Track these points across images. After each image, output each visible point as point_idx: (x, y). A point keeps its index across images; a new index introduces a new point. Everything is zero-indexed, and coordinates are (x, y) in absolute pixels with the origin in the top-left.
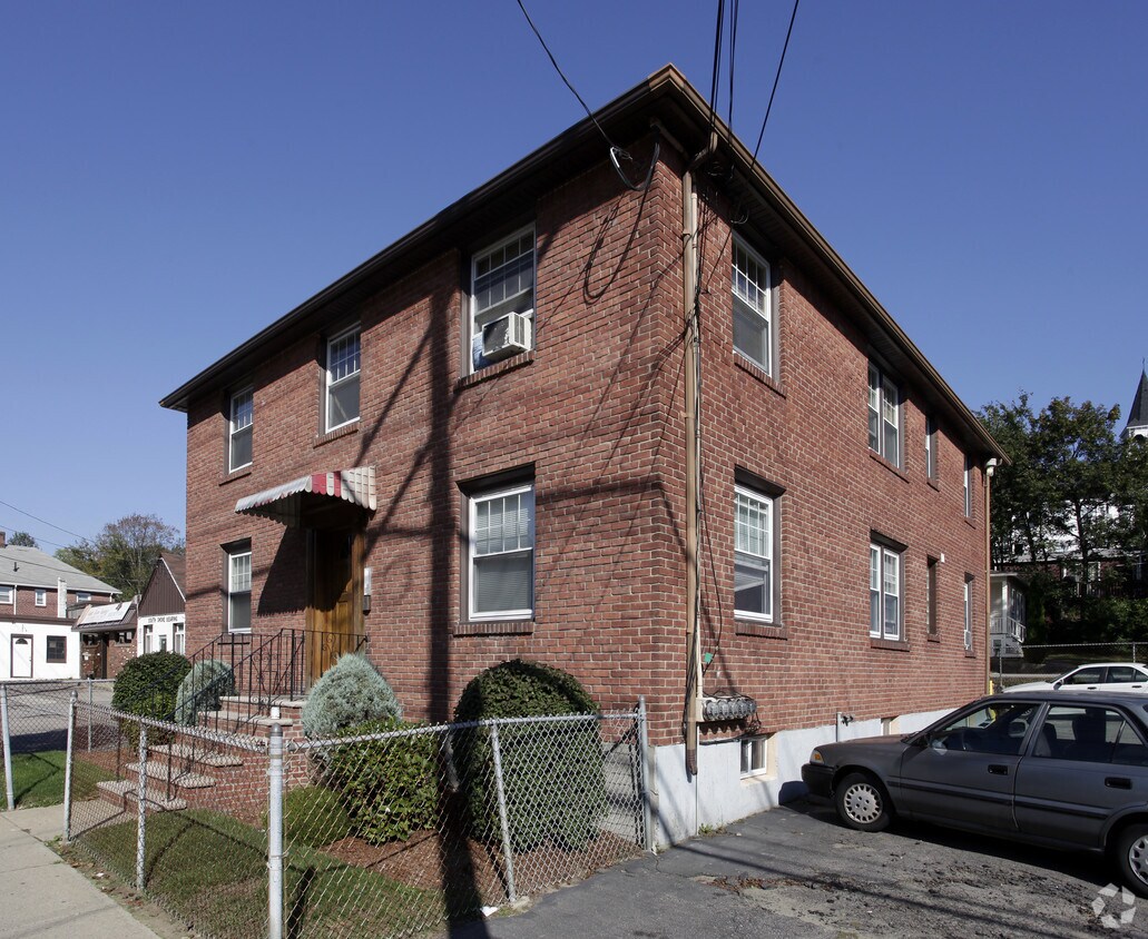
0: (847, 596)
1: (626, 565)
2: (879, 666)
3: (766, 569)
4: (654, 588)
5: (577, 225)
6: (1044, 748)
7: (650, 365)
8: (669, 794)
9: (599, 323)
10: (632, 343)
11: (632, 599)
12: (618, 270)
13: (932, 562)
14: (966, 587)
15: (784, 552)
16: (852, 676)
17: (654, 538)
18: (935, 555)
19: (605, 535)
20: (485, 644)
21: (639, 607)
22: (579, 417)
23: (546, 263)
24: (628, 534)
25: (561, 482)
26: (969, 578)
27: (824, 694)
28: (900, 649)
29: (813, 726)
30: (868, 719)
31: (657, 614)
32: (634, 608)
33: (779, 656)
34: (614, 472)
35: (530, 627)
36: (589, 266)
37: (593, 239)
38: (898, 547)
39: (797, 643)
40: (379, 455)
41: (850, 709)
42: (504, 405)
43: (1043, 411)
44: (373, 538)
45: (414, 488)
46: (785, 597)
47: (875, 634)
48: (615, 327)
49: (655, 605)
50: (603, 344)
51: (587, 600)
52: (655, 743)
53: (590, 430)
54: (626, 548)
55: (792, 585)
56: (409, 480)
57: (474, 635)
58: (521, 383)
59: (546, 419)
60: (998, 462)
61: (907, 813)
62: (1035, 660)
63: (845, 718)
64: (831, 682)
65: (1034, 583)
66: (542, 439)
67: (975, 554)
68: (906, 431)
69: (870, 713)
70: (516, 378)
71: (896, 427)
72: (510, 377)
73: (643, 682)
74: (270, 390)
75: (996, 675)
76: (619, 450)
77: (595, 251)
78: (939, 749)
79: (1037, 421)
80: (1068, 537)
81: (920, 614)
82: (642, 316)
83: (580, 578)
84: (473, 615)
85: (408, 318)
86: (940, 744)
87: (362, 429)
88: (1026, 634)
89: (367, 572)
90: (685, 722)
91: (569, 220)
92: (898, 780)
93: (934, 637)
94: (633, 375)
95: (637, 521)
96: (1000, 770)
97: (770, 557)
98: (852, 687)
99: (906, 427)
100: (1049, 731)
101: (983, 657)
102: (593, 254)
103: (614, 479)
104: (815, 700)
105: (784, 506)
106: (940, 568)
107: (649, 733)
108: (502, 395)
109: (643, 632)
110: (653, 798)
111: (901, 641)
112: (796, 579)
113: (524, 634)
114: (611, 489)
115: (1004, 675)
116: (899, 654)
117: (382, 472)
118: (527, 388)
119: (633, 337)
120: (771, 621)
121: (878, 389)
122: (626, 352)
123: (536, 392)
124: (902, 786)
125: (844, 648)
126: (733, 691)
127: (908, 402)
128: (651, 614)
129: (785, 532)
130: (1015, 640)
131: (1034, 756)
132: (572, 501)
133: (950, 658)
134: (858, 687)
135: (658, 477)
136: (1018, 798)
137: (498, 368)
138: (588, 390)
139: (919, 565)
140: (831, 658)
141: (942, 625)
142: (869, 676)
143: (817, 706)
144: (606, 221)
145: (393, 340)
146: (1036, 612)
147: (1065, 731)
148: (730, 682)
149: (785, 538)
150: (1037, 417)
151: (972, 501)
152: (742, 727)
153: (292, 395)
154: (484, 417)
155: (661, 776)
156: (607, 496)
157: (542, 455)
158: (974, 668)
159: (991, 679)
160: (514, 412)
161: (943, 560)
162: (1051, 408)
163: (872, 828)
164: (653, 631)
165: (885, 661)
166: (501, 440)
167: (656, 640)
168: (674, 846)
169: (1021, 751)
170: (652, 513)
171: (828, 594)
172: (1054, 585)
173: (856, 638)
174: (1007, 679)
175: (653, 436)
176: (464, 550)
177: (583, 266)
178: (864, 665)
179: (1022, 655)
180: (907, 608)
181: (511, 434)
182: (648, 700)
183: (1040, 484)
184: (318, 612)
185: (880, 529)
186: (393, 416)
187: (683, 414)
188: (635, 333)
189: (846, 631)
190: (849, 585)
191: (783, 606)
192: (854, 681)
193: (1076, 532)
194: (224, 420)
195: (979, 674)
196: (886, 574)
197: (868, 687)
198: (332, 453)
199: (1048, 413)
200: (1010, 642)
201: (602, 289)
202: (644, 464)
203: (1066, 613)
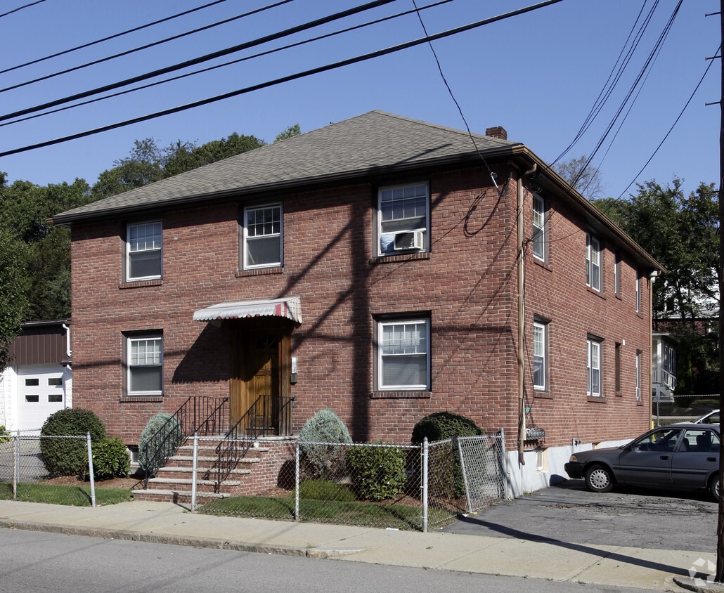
0: (576, 373)
1: (491, 366)
2: (591, 412)
3: (541, 362)
4: (507, 378)
5: (460, 194)
6: (683, 448)
7: (505, 274)
8: (514, 474)
9: (474, 247)
10: (494, 261)
11: (494, 382)
12: (486, 224)
13: (618, 345)
14: (637, 358)
15: (551, 353)
16: (579, 418)
17: (507, 355)
18: (619, 341)
19: (477, 351)
20: (395, 403)
21: (499, 387)
22: (462, 291)
23: (438, 208)
24: (492, 352)
25: (450, 323)
26: (639, 352)
27: (567, 428)
28: (600, 402)
29: (562, 445)
30: (586, 443)
31: (509, 390)
32: (495, 386)
33: (550, 408)
34: (483, 322)
35: (429, 394)
36: (467, 218)
37: (470, 205)
38: (599, 340)
39: (556, 401)
40: (304, 290)
41: (578, 437)
42: (408, 277)
43: (692, 194)
44: (300, 339)
45: (336, 313)
46: (551, 376)
47: (589, 394)
48: (484, 251)
49: (507, 386)
50: (476, 258)
51: (467, 382)
52: (508, 450)
53: (469, 299)
54: (491, 359)
55: (554, 370)
56: (332, 309)
57: (387, 398)
58: (421, 268)
59: (438, 290)
60: (658, 273)
61: (622, 481)
62: (682, 404)
63: (576, 442)
64: (570, 421)
65: (683, 341)
66: (437, 299)
67: (643, 336)
68: (604, 268)
69: (587, 439)
70: (418, 265)
71: (598, 265)
72: (413, 263)
73: (501, 422)
74: (184, 231)
75: (655, 417)
76: (486, 311)
77: (471, 211)
78: (637, 450)
79: (686, 202)
80: (713, 301)
81: (611, 379)
82: (500, 250)
83: (462, 371)
84: (382, 387)
85: (327, 213)
86: (638, 449)
87: (287, 272)
88: (677, 383)
89: (294, 360)
90: (519, 440)
91: (454, 191)
92: (618, 466)
93: (618, 393)
94: (495, 276)
95: (498, 346)
96: (665, 458)
97: (543, 356)
98: (579, 424)
99: (604, 265)
100: (686, 441)
101: (648, 406)
102: (470, 212)
103: (484, 325)
104: (563, 431)
105: (551, 328)
106: (622, 349)
107: (505, 445)
108: (407, 272)
109: (501, 398)
110: (508, 475)
111: (601, 397)
112: (556, 367)
113: (425, 398)
114: (482, 330)
115: (660, 417)
116: (601, 405)
117: (306, 301)
118: (425, 271)
119: (495, 259)
120: (544, 390)
121: (589, 246)
122: (491, 265)
123: (432, 275)
124: (620, 469)
125: (575, 402)
126: (534, 426)
127: (606, 250)
128: (506, 390)
129: (551, 342)
130: (668, 388)
131: (679, 451)
132: (457, 333)
133: (628, 406)
134: (581, 424)
135: (510, 327)
136: (673, 469)
137: (405, 257)
138: (467, 279)
139: (611, 350)
140: (570, 408)
141: (623, 385)
142: (586, 418)
143: (564, 435)
144: (478, 197)
145: (315, 224)
146: (684, 367)
147: (693, 442)
148: (533, 422)
149: (551, 346)
150: (687, 199)
151: (641, 300)
152: (537, 444)
153: (211, 239)
154: (393, 282)
155: (510, 465)
156: (479, 333)
157: (436, 307)
158: (642, 413)
159: (653, 420)
160: (416, 282)
161: (624, 344)
162: (698, 191)
163: (604, 491)
164: (507, 398)
165: (594, 409)
166: (407, 296)
167: (508, 402)
168: (515, 498)
169: (674, 450)
170: (505, 343)
171: (568, 373)
172: (700, 340)
173: (581, 397)
174: (662, 420)
175: (507, 307)
176: (375, 351)
177: (463, 217)
178: (584, 412)
179: (673, 401)
180: (605, 376)
181: (414, 293)
182: (505, 430)
183: (689, 257)
184: (243, 382)
185: (592, 332)
186: (316, 269)
187: (517, 295)
188: (496, 257)
189: (576, 393)
190: (578, 367)
191: (550, 381)
192: (580, 421)
193: (718, 296)
194: (121, 242)
195: (645, 417)
196: (594, 356)
197: (586, 424)
198: (256, 283)
199: (697, 195)
200: (663, 390)
201: (475, 231)
202: (501, 320)
203: (710, 364)
